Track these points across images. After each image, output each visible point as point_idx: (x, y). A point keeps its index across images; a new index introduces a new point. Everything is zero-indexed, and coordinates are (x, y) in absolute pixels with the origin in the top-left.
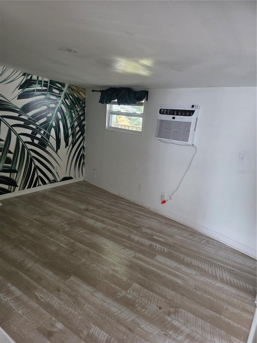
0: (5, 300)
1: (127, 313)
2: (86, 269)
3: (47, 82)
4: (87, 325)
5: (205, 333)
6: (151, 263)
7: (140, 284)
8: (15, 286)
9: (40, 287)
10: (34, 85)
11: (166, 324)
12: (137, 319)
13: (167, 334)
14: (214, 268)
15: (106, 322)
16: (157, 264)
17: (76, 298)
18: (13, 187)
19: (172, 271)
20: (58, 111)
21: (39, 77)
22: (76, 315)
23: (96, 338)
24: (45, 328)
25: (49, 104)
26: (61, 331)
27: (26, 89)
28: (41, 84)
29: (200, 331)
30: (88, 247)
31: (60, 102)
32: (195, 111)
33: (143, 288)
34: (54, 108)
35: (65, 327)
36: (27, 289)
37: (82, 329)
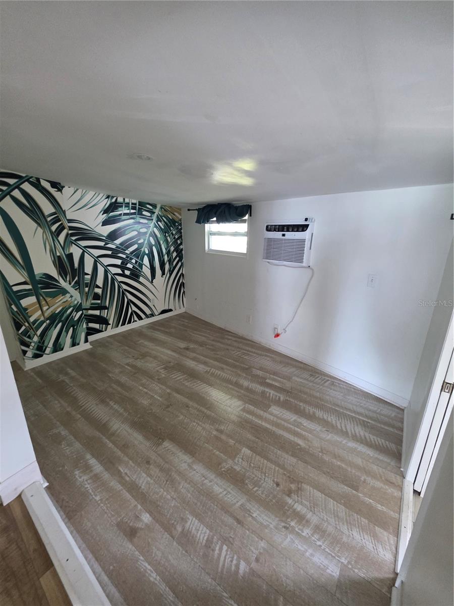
0: (80, 480)
1: (235, 494)
2: (184, 430)
3: (135, 204)
4: (182, 516)
5: (338, 521)
6: (264, 417)
7: (251, 449)
8: (95, 458)
9: (126, 459)
10: (120, 209)
11: (286, 510)
12: (248, 504)
13: (288, 526)
14: (343, 420)
15: (206, 510)
16: (272, 418)
17: (170, 473)
18: (104, 325)
19: (290, 428)
20: (150, 236)
21: (126, 199)
22: (168, 499)
23: (193, 537)
24: (127, 522)
25: (140, 229)
26: (148, 526)
27: (111, 214)
28: (128, 206)
29: (332, 521)
30: (187, 398)
31: (152, 225)
32: (309, 225)
33: (255, 454)
34: (145, 233)
35: (153, 521)
36: (110, 463)
37: (175, 523)
